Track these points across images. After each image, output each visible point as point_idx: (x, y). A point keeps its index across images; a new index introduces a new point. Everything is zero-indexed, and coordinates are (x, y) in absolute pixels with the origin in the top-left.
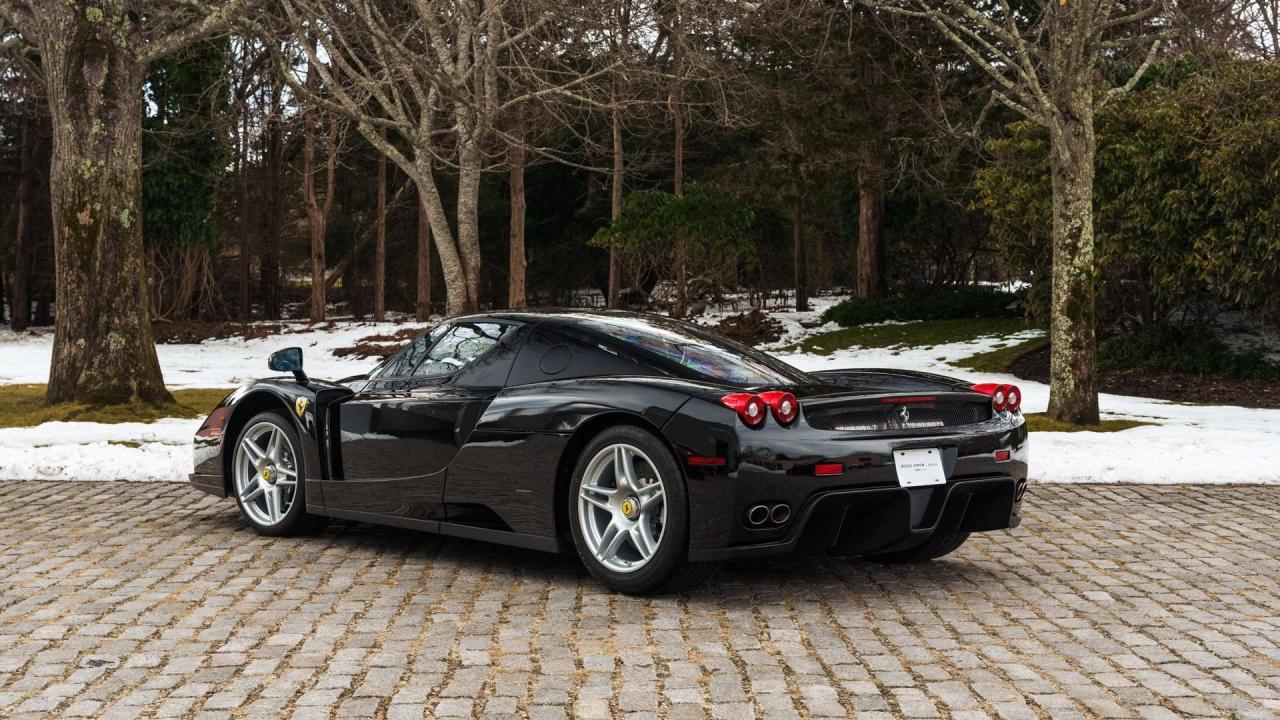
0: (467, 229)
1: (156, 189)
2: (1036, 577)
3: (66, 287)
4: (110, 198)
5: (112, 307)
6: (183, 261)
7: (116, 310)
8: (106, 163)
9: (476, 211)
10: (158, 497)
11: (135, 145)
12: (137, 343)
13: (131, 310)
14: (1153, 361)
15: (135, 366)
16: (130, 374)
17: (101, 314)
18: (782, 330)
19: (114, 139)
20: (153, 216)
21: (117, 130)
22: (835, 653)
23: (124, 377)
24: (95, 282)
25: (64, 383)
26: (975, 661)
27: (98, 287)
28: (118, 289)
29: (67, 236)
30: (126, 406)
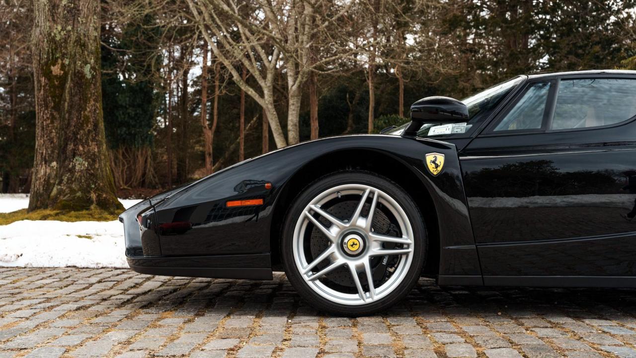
1: (123, 117)
3: (43, 122)
4: (75, 55)
5: (77, 138)
6: (137, 156)
7: (81, 140)
8: (73, 28)
9: (298, 124)
10: (100, 282)
11: (95, 17)
12: (97, 166)
13: (92, 141)
15: (95, 183)
16: (91, 189)
17: (69, 143)
19: (78, 10)
20: (121, 131)
21: (81, 3)
23: (86, 190)
24: (64, 118)
25: (41, 195)
27: (66, 122)
28: (82, 125)
29: (43, 84)
30: (87, 212)
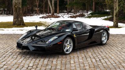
0: (53, 5)
2: (113, 46)
4: (19, 5)
5: (19, 16)
8: (18, 1)
14: (123, 19)
16: (21, 22)
18: (85, 16)
22: (95, 55)
24: (17, 13)
26: (108, 56)
28: (20, 14)
29: (14, 9)
